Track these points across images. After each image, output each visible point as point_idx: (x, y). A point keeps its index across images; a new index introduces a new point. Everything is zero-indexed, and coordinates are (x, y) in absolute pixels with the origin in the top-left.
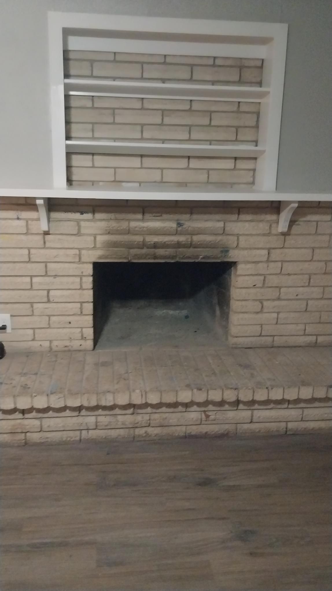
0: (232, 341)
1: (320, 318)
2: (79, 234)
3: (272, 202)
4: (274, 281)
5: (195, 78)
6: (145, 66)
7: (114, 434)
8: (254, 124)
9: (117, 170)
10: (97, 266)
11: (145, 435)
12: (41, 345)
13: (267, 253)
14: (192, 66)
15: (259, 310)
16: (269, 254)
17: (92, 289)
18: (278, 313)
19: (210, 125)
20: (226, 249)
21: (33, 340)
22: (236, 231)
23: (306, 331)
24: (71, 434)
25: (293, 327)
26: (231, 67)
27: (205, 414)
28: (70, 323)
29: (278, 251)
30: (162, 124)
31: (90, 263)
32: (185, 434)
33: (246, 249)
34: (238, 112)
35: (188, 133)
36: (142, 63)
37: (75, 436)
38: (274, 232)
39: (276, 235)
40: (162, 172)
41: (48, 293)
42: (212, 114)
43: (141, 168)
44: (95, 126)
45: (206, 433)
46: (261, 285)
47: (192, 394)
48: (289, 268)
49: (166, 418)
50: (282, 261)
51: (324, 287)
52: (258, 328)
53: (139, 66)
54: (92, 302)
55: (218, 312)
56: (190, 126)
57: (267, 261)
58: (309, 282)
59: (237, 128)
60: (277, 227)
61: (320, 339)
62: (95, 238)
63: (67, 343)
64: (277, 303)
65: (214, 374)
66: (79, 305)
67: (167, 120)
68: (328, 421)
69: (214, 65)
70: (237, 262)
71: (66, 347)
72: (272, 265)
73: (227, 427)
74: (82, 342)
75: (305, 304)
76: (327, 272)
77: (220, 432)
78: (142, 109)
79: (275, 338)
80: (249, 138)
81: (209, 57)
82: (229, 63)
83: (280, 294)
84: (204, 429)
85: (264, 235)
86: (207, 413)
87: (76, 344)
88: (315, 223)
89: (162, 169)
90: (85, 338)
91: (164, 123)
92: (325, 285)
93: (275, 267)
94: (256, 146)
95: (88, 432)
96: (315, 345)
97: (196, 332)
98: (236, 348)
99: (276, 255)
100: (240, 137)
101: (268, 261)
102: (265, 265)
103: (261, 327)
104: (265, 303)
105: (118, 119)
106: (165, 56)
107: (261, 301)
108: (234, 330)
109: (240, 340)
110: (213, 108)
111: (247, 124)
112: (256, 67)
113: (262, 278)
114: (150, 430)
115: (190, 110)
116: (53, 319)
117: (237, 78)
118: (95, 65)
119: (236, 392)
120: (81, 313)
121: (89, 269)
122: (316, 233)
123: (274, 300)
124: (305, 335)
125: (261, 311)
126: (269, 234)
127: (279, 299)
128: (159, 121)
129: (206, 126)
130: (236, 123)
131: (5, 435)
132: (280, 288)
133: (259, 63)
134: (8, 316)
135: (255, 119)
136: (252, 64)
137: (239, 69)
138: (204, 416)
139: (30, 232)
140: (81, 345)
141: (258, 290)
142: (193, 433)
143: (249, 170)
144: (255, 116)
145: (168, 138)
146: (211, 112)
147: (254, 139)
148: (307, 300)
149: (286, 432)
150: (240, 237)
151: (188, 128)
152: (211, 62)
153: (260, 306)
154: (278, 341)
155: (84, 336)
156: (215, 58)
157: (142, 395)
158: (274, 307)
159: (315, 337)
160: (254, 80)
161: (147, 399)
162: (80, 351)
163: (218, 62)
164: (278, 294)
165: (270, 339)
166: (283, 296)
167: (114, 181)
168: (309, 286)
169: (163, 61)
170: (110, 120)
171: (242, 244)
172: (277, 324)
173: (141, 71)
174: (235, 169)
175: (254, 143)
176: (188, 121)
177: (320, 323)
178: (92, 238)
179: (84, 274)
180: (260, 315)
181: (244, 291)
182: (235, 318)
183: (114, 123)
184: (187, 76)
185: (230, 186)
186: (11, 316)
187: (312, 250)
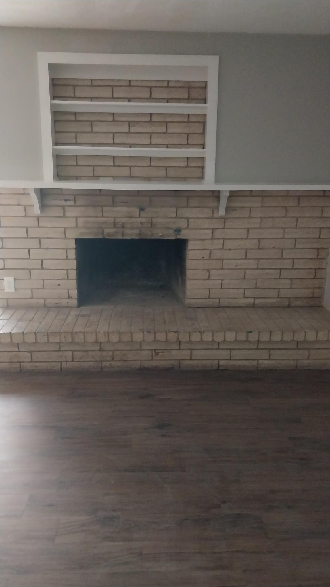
0: (188, 301)
1: (256, 284)
2: (64, 216)
3: (213, 192)
4: (217, 254)
5: (153, 96)
6: (114, 88)
7: (86, 365)
8: (201, 131)
9: (95, 167)
10: (79, 241)
11: (109, 366)
12: (37, 302)
13: (211, 232)
14: (151, 88)
15: (207, 277)
16: (213, 233)
17: (75, 259)
18: (222, 280)
19: (166, 133)
20: (179, 229)
21: (32, 298)
22: (187, 215)
23: (245, 295)
24: (54, 364)
25: (235, 291)
26: (181, 87)
27: (155, 352)
28: (59, 285)
29: (220, 231)
30: (129, 132)
31: (73, 239)
32: (140, 367)
33: (195, 229)
34: (188, 122)
35: (149, 139)
36: (112, 87)
37: (58, 366)
38: (215, 215)
39: (218, 218)
40: (130, 169)
41: (42, 262)
42: (168, 124)
43: (114, 166)
44: (78, 134)
45: (156, 367)
46: (208, 258)
47: (143, 335)
48: (229, 244)
49: (125, 354)
50: (224, 239)
51: (258, 259)
52: (207, 292)
53: (110, 88)
54: (76, 269)
55: (180, 280)
56: (151, 134)
57: (211, 238)
58: (246, 256)
59: (188, 134)
60: (218, 211)
61: (257, 301)
62: (77, 220)
63: (57, 301)
64: (220, 272)
65: (165, 323)
66: (65, 271)
67: (133, 129)
68: (251, 361)
69: (168, 87)
70: (188, 239)
71: (56, 303)
72: (216, 241)
73: (172, 362)
74: (68, 300)
75: (244, 272)
76: (260, 247)
77: (167, 366)
78: (114, 121)
79: (221, 299)
80: (198, 143)
81: (163, 81)
82: (180, 85)
83: (222, 266)
84: (154, 363)
85: (208, 218)
86: (156, 351)
87: (64, 302)
88: (248, 209)
89: (130, 167)
90: (71, 297)
91: (131, 131)
92: (259, 258)
93: (218, 244)
94: (204, 148)
95: (67, 363)
96: (253, 306)
97: (163, 296)
98: (190, 307)
99: (218, 234)
100: (190, 142)
101: (213, 238)
102: (210, 242)
103: (209, 290)
104: (212, 272)
105: (95, 129)
106: (130, 81)
107: (208, 271)
108: (189, 293)
109: (193, 301)
110: (168, 120)
111: (196, 131)
112: (202, 88)
113: (208, 252)
114: (113, 363)
115: (150, 121)
116: (46, 282)
117: (186, 96)
118: (77, 88)
119: (176, 334)
120: (68, 277)
121: (72, 244)
122: (250, 217)
123: (218, 269)
124: (244, 298)
125: (209, 279)
126: (212, 218)
127: (222, 269)
128: (127, 130)
129: (164, 133)
130: (187, 131)
131: (5, 364)
132: (223, 260)
133: (204, 85)
134: (12, 278)
135: (202, 127)
136: (197, 85)
137: (188, 89)
138: (154, 353)
139: (27, 215)
140: (68, 303)
141: (205, 261)
142: (146, 366)
143: (199, 167)
144: (202, 125)
145: (134, 143)
146: (167, 123)
147: (202, 143)
148: (245, 270)
149: (218, 367)
150: (190, 220)
151: (149, 135)
152: (165, 84)
153: (208, 274)
154: (224, 302)
155: (70, 296)
156: (168, 82)
157: (105, 336)
158: (218, 275)
159: (253, 300)
160: (200, 97)
161: (110, 339)
162: (67, 307)
163: (171, 84)
164: (221, 265)
165: (217, 300)
166: (225, 267)
167: (93, 176)
168: (246, 258)
169: (128, 84)
170: (89, 129)
171: (191, 225)
172: (221, 288)
173: (112, 93)
174: (187, 166)
175: (202, 146)
176: (149, 129)
177: (256, 288)
178: (75, 219)
179: (69, 247)
180: (208, 282)
181: (195, 262)
182: (189, 284)
183: (92, 132)
184: (147, 95)
185: (184, 179)
186: (15, 279)
187: (247, 230)
